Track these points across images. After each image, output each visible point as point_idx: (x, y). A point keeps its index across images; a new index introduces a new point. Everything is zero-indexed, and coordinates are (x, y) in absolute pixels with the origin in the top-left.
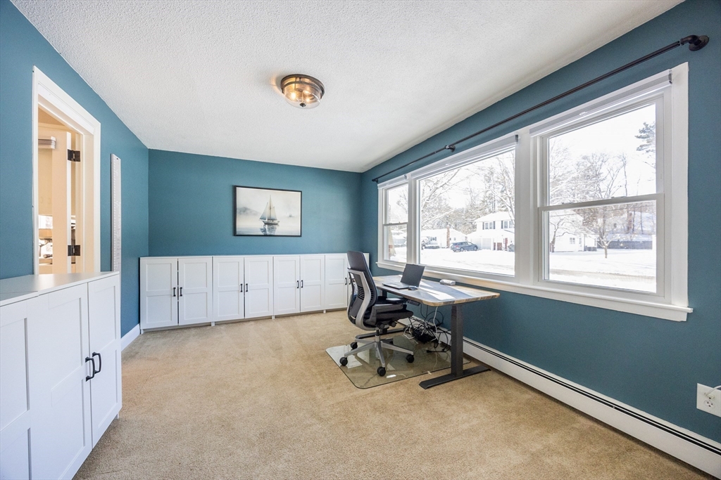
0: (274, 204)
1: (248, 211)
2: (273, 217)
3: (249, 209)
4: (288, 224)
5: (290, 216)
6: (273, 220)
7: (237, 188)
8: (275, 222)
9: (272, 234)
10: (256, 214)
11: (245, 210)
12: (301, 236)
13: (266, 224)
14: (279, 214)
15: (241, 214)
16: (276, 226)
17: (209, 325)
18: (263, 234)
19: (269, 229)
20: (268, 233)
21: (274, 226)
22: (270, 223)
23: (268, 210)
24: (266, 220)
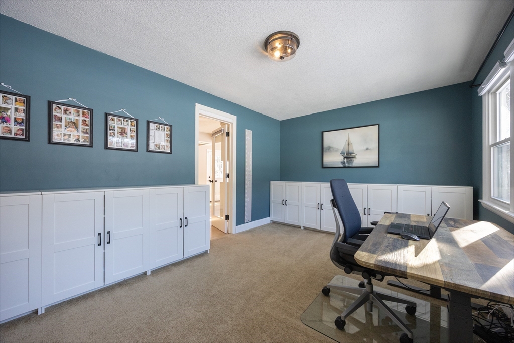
0: (352, 140)
1: (331, 149)
2: (351, 151)
3: (332, 147)
4: (366, 156)
5: (367, 149)
6: (351, 154)
7: (324, 133)
8: (353, 155)
9: (351, 165)
10: (337, 150)
11: (329, 148)
12: (378, 167)
13: (345, 157)
14: (357, 148)
15: (326, 152)
16: (354, 159)
17: (300, 227)
18: (342, 166)
19: (348, 162)
20: (347, 165)
21: (352, 159)
22: (349, 156)
23: (347, 146)
24: (346, 155)
